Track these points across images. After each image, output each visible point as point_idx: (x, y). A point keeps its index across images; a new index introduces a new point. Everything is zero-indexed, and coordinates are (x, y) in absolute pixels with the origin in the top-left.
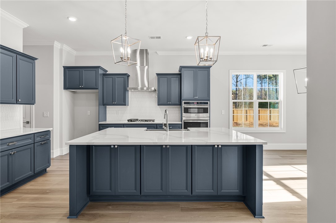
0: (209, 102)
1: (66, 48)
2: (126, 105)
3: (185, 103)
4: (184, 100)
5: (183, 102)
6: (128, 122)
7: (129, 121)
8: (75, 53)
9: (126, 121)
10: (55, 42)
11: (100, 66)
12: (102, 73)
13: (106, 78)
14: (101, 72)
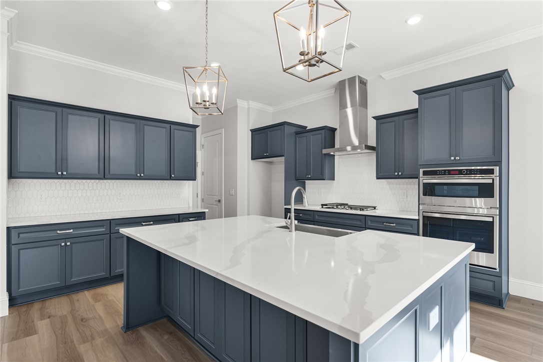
0: (497, 169)
1: (255, 105)
2: (324, 180)
3: (425, 173)
4: (423, 166)
5: (421, 171)
6: (322, 207)
7: (324, 207)
8: (272, 109)
9: (319, 205)
10: (238, 101)
11: (285, 122)
12: (294, 131)
13: (299, 138)
14: (287, 129)
